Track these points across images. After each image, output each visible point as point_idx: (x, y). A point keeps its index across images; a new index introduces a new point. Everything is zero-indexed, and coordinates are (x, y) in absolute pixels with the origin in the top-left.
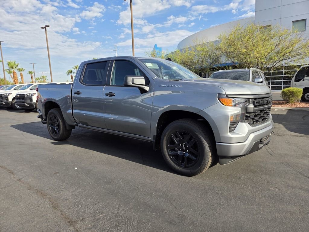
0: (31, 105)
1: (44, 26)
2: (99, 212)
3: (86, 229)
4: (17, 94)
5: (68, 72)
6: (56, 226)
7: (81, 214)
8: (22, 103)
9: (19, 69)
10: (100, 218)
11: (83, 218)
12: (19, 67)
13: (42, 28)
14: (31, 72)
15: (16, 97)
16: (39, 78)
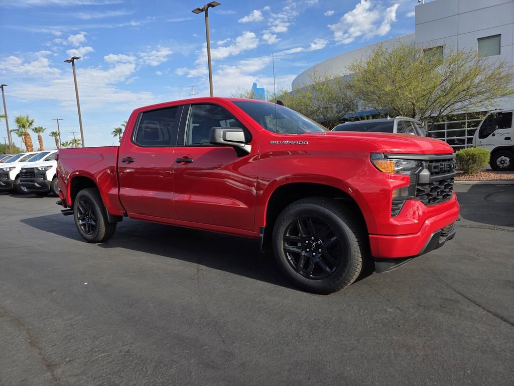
0: (44, 185)
1: (70, 59)
2: (99, 351)
3: (69, 376)
4: (22, 169)
5: (114, 131)
6: (24, 371)
7: (69, 353)
8: (30, 183)
9: (36, 129)
10: (98, 359)
11: (71, 359)
12: (35, 125)
13: (68, 61)
14: (56, 133)
15: (21, 172)
16: (68, 143)
